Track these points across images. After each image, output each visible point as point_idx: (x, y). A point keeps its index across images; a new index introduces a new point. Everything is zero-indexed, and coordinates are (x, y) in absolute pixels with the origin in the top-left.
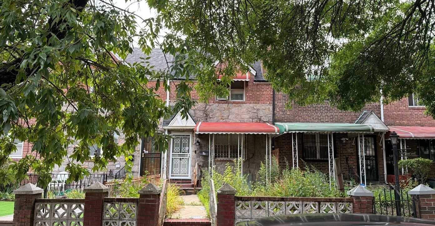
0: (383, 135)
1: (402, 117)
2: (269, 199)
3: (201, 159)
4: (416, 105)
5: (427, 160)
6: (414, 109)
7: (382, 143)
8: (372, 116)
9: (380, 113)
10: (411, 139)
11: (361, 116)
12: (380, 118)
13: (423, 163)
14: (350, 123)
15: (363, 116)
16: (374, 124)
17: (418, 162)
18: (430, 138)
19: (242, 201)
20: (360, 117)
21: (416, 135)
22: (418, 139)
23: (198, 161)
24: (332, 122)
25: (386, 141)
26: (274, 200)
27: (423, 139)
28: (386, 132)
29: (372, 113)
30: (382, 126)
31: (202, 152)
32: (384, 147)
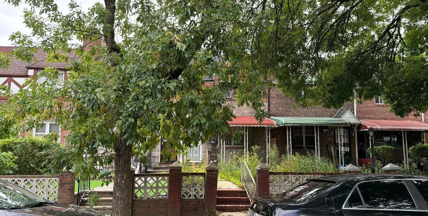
0: (356, 127)
1: (370, 112)
2: (292, 173)
3: (210, 146)
4: (381, 102)
5: (390, 147)
6: (380, 106)
7: (355, 133)
8: (348, 112)
9: (353, 109)
10: (378, 130)
11: (339, 111)
12: (354, 113)
13: (387, 149)
14: (330, 117)
15: (340, 111)
16: (349, 118)
17: (383, 148)
18: (392, 130)
19: (274, 175)
20: (337, 113)
21: (381, 127)
22: (383, 130)
23: (207, 148)
24: (316, 116)
25: (358, 132)
26: (295, 174)
27: (386, 130)
28: (359, 125)
29: (348, 110)
30: (355, 120)
31: (211, 141)
32: (356, 136)
